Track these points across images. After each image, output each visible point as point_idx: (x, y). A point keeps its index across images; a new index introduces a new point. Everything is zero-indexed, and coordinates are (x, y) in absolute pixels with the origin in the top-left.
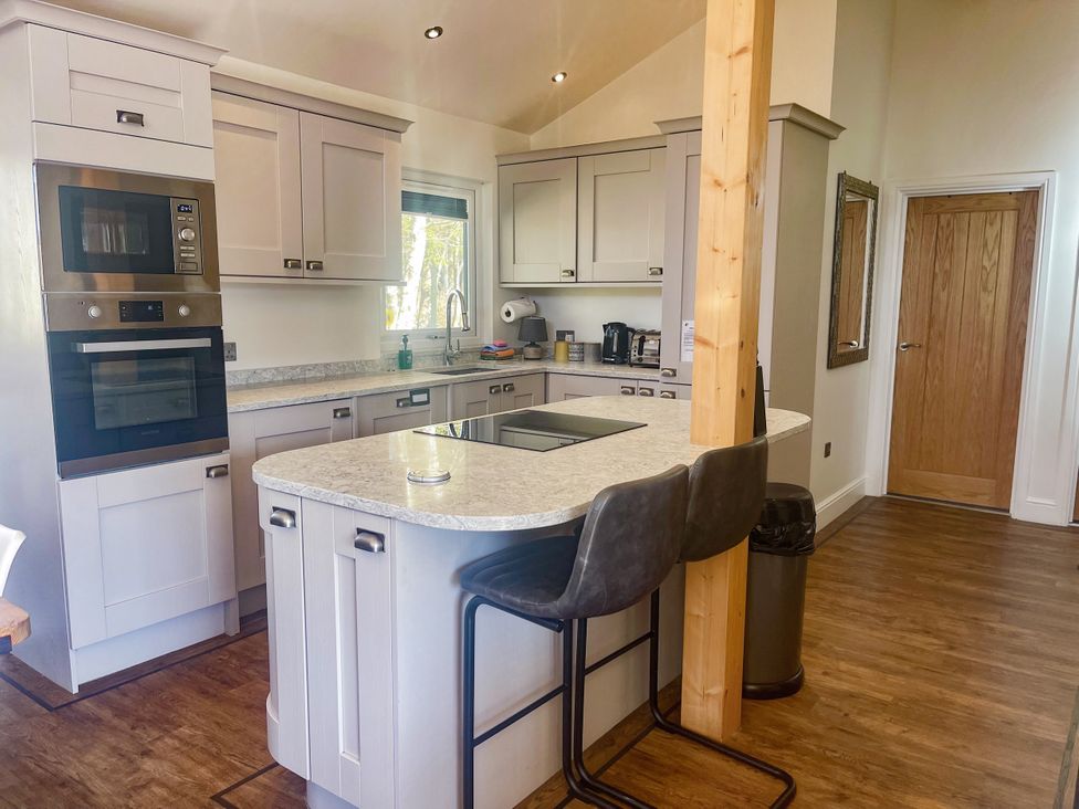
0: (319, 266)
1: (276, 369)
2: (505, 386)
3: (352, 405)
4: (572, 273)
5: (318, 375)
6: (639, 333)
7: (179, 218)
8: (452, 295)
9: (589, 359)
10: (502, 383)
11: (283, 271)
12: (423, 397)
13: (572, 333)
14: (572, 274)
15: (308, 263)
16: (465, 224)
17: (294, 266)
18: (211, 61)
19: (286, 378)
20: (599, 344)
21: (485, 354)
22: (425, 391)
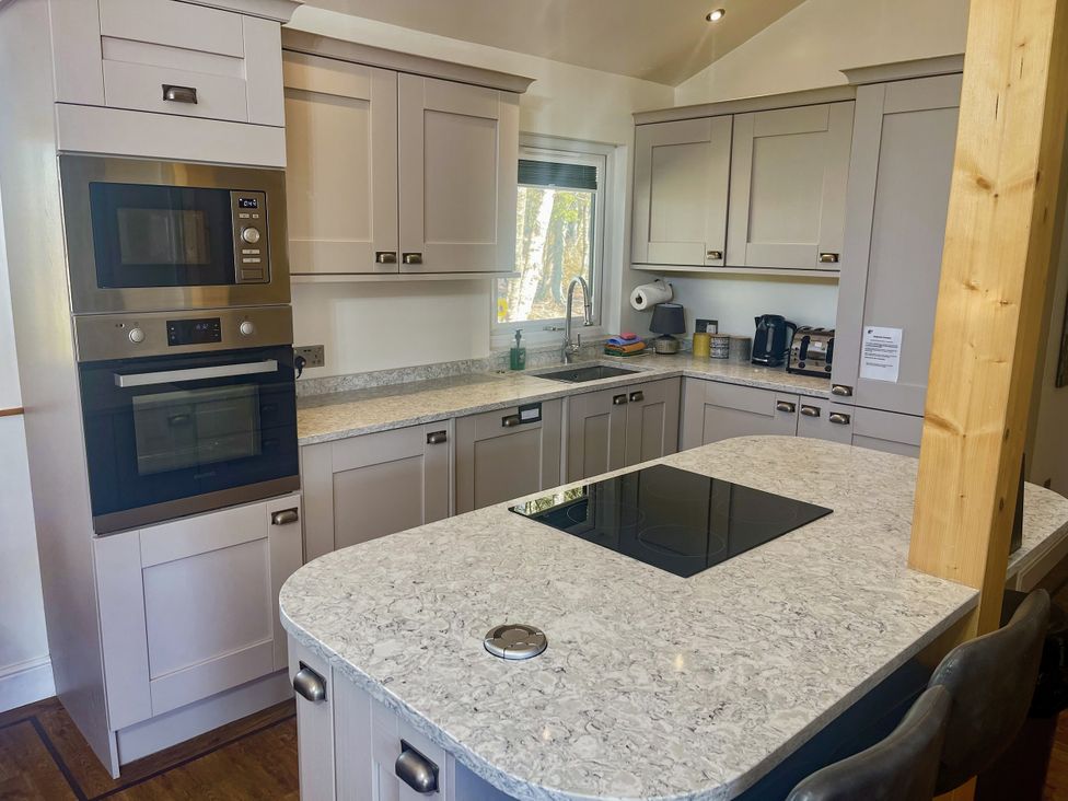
0: (417, 259)
1: (370, 374)
2: (632, 395)
3: (449, 428)
4: (720, 254)
5: (418, 379)
6: (802, 332)
7: (241, 216)
8: (574, 283)
9: (736, 357)
10: (628, 392)
11: (375, 267)
12: (534, 413)
13: (715, 323)
14: (720, 257)
15: (405, 255)
16: (594, 196)
17: (388, 260)
18: (282, 17)
19: (381, 383)
20: (749, 340)
21: (611, 348)
22: (537, 405)
